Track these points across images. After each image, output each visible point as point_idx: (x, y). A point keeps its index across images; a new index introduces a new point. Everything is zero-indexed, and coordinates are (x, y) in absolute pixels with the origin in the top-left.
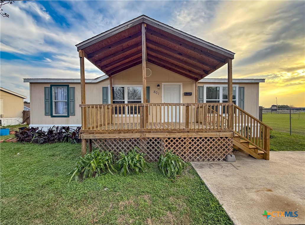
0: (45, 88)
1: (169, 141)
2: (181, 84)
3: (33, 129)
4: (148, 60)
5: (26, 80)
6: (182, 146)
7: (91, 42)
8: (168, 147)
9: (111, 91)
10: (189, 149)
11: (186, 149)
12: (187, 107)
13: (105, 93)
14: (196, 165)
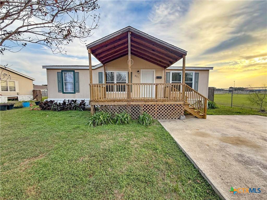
0: (58, 72)
1: (145, 107)
2: (154, 70)
3: (52, 102)
4: (132, 53)
5: (44, 67)
6: (153, 110)
7: (96, 43)
8: (144, 111)
9: (105, 75)
10: (157, 112)
11: (155, 112)
12: (157, 86)
13: (100, 77)
14: (161, 121)
